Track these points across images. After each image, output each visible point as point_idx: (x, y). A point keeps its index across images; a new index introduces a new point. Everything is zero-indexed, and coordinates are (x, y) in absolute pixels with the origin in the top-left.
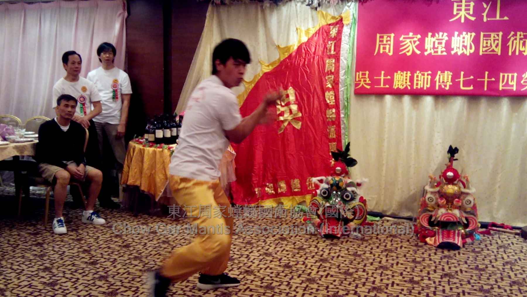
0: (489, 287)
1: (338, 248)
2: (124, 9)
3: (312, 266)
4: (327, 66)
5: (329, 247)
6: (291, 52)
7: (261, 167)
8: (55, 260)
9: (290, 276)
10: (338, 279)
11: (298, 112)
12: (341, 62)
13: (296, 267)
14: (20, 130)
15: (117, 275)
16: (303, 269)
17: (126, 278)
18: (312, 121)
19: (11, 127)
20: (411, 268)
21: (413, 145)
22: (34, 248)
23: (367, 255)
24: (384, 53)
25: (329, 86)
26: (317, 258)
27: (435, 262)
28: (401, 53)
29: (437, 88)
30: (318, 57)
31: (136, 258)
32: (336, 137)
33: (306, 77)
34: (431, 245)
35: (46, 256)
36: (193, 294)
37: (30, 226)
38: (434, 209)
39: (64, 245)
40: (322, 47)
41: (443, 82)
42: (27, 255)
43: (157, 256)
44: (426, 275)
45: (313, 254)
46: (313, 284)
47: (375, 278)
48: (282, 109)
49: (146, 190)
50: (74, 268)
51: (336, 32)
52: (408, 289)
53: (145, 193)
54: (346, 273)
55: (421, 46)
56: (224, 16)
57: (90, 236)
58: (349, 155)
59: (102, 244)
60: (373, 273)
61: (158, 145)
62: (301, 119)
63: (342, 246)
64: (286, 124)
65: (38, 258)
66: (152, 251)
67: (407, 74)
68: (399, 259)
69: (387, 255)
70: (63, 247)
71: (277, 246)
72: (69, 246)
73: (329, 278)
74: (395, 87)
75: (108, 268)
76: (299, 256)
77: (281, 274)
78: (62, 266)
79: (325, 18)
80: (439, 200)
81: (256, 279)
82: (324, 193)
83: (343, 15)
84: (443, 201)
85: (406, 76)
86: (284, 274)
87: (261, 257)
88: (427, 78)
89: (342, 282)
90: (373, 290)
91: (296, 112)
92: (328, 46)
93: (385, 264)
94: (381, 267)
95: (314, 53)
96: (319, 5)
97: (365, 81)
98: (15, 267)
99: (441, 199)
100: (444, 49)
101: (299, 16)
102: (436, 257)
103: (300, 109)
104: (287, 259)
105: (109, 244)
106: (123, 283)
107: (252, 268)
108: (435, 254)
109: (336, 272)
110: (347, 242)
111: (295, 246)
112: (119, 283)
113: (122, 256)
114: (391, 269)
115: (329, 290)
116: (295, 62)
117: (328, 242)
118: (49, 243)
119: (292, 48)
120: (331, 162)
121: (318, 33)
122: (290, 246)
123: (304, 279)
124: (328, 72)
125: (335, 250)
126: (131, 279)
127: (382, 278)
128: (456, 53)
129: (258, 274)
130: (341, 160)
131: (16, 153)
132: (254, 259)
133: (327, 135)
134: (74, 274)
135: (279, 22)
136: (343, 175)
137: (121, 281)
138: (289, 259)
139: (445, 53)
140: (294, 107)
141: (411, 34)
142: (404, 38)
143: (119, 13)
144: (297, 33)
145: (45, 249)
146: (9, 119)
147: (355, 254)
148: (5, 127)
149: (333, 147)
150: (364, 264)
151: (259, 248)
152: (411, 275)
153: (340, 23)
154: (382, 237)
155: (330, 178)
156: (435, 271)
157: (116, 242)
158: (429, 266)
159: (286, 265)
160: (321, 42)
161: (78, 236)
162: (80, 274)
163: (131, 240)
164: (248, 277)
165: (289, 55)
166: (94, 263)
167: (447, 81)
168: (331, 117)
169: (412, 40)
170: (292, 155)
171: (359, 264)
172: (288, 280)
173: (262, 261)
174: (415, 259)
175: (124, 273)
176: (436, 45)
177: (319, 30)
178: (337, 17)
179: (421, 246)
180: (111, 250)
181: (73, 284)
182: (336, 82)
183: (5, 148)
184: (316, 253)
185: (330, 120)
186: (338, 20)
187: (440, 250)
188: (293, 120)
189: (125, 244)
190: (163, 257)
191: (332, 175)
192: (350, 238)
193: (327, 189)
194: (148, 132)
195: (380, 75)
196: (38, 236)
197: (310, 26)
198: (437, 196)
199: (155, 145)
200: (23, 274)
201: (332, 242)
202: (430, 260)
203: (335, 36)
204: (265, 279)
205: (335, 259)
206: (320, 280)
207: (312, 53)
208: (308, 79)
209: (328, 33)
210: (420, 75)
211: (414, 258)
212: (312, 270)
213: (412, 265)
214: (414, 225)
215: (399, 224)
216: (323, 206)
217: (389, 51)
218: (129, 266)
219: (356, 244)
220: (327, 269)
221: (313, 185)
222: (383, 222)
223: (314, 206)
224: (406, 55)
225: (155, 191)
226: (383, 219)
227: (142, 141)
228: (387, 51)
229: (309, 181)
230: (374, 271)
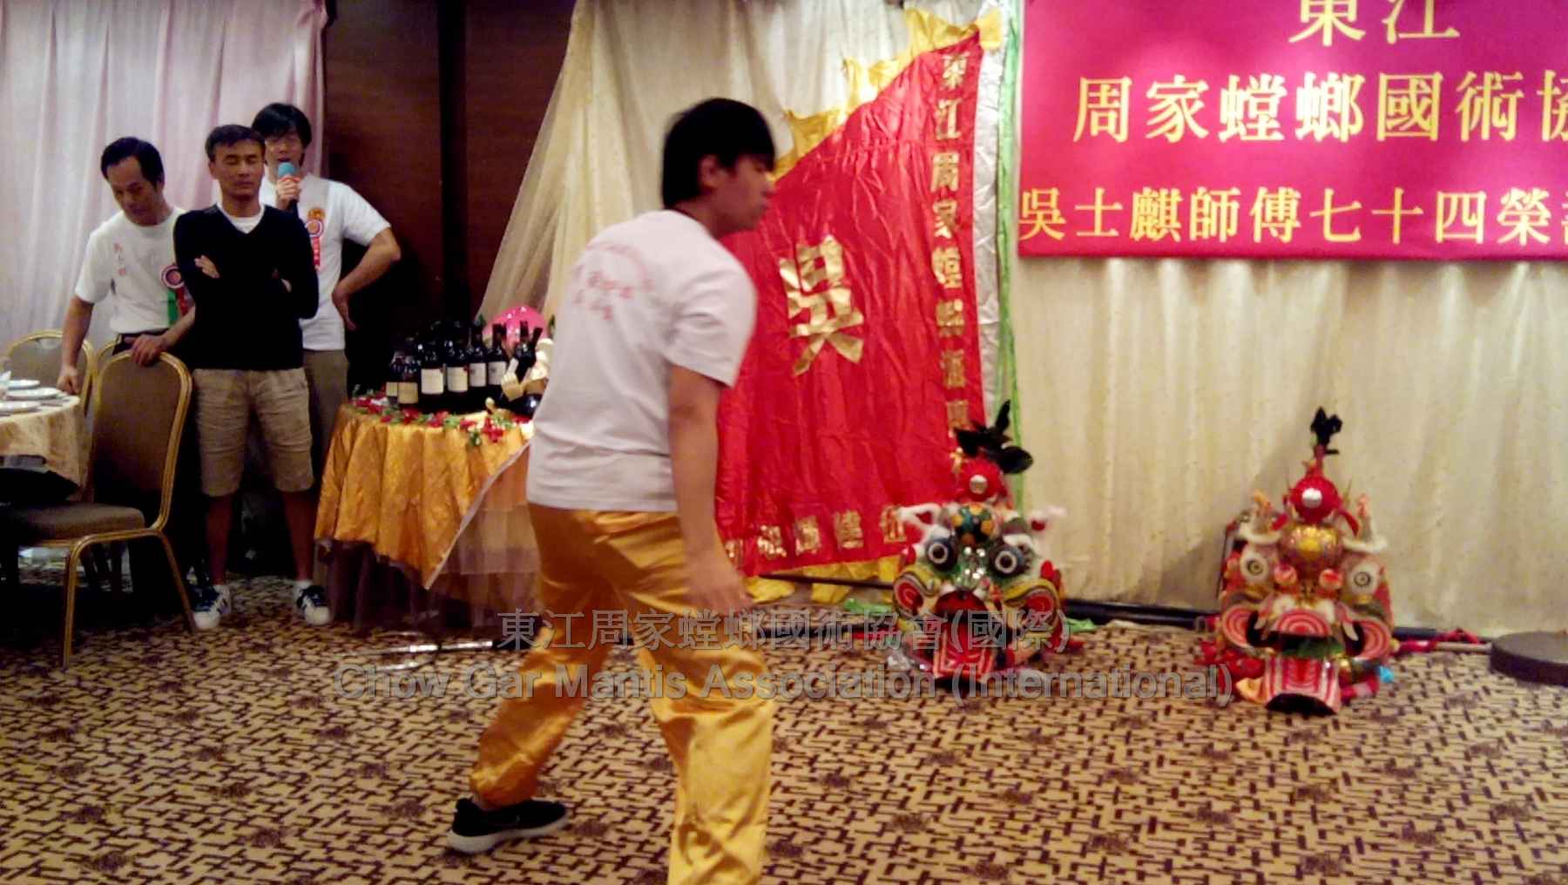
0: (1432, 825)
1: (983, 719)
2: (318, 1)
3: (908, 777)
4: (936, 172)
5: (957, 717)
6: (827, 134)
7: (745, 477)
8: (113, 783)
9: (847, 812)
10: (988, 817)
11: (852, 310)
12: (977, 162)
13: (860, 783)
15: (312, 825)
16: (884, 787)
17: (340, 836)
18: (894, 337)
20: (1200, 773)
21: (1194, 406)
22: (45, 746)
23: (1071, 737)
24: (1104, 135)
25: (944, 232)
26: (923, 750)
27: (1269, 754)
28: (1151, 135)
29: (1257, 237)
30: (908, 147)
31: (368, 770)
32: (967, 386)
33: (874, 207)
34: (1251, 701)
35: (84, 771)
36: (554, 878)
37: (31, 675)
38: (1265, 594)
39: (140, 736)
40: (920, 116)
41: (1275, 219)
42: (24, 769)
43: (435, 762)
44: (1246, 793)
45: (911, 739)
46: (916, 833)
47: (1100, 808)
48: (805, 303)
49: (394, 555)
50: (176, 807)
51: (962, 72)
52: (1197, 840)
53: (391, 564)
54: (1014, 796)
55: (1209, 115)
56: (625, 23)
57: (220, 703)
58: (1006, 439)
59: (260, 729)
60: (1091, 794)
61: (430, 417)
62: (860, 330)
63: (994, 711)
64: (816, 347)
65: (59, 780)
66: (416, 745)
67: (1169, 196)
68: (1164, 746)
69: (1128, 736)
70: (136, 740)
71: (801, 718)
72: (155, 737)
73: (962, 812)
74: (1136, 235)
75: (281, 804)
76: (870, 746)
77: (819, 805)
78: (136, 803)
79: (929, 30)
80: (1277, 571)
82: (938, 553)
83: (981, 23)
84: (1288, 574)
85: (1168, 204)
86: (827, 806)
88: (1229, 210)
89: (1002, 825)
90: (1094, 845)
91: (848, 311)
92: (938, 114)
93: (1124, 764)
94: (1114, 774)
95: (898, 135)
97: (1048, 217)
99: (1285, 569)
100: (1275, 124)
101: (850, 24)
102: (1271, 737)
103: (858, 302)
104: (835, 759)
105: (284, 726)
106: (331, 850)
108: (1268, 728)
109: (981, 794)
110: (1007, 699)
111: (854, 716)
112: (319, 853)
114: (1144, 778)
115: (965, 849)
116: (841, 161)
117: (952, 701)
118: (93, 728)
119: (830, 119)
120: (953, 460)
121: (907, 74)
122: (840, 717)
123: (887, 819)
124: (939, 192)
125: (976, 724)
126: (357, 839)
127: (1120, 806)
128: (1311, 135)
130: (986, 456)
133: (938, 378)
134: (177, 825)
135: (792, 42)
136: (992, 499)
137: (325, 845)
138: (841, 757)
139: (1277, 136)
140: (841, 297)
141: (1179, 81)
142: (1160, 91)
143: (300, 14)
144: (846, 75)
145: (80, 750)
147: (1035, 737)
149: (958, 415)
150: (1061, 766)
152: (1202, 794)
153: (971, 45)
155: (953, 508)
156: (1271, 782)
157: (303, 720)
158: (1253, 766)
159: (829, 776)
160: (917, 100)
161: (181, 704)
162: (195, 825)
163: (352, 713)
165: (822, 139)
166: (237, 791)
167: (1287, 218)
168: (949, 324)
169: (1183, 97)
170: (836, 440)
171: (1048, 765)
172: (840, 823)
174: (1211, 745)
175: (333, 820)
176: (1253, 112)
177: (912, 65)
178: (963, 29)
179: (1225, 707)
180: (288, 748)
181: (173, 858)
182: (964, 219)
184: (920, 736)
185: (948, 335)
186: (966, 37)
187: (1279, 717)
188: (840, 336)
189: (331, 726)
190: (452, 764)
191: (958, 499)
193: (946, 542)
194: (397, 378)
195: (1093, 202)
196: (57, 707)
197: (885, 52)
198: (1274, 557)
199: (421, 418)
200: (13, 832)
201: (963, 702)
202: (1255, 746)
203: (957, 86)
205: (977, 751)
206: (937, 819)
207: (890, 136)
208: (880, 211)
209: (937, 77)
210: (1207, 199)
211: (1207, 741)
212: (911, 790)
213: (1204, 763)
214: (1200, 642)
215: (1156, 639)
216: (934, 592)
217: (1118, 130)
218: (347, 796)
219: (1034, 705)
220: (955, 784)
221: (901, 529)
222: (1109, 636)
223: (909, 594)
224: (1166, 140)
225: (420, 558)
226: (1109, 625)
227: (377, 403)
228: (1111, 128)
229: (889, 516)
230: (1093, 788)
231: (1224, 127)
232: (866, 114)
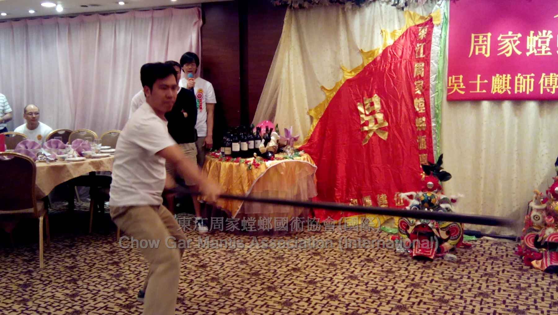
1: (431, 271)
2: (199, 18)
3: (402, 291)
4: (416, 70)
5: (421, 270)
6: (375, 57)
7: (345, 181)
8: (131, 280)
9: (379, 303)
10: (431, 307)
11: (384, 121)
12: (431, 66)
13: (384, 293)
14: (96, 144)
15: (194, 297)
16: (393, 295)
17: (203, 301)
18: (400, 132)
19: (87, 142)
20: (515, 295)
21: (515, 156)
22: (110, 267)
23: (465, 279)
24: (480, 54)
25: (419, 92)
26: (408, 282)
27: (542, 289)
28: (499, 54)
29: (542, 92)
30: (405, 61)
31: (213, 279)
32: (427, 148)
33: (392, 84)
34: (537, 269)
35: (122, 276)
37: (107, 243)
38: (541, 228)
39: (140, 265)
40: (410, 50)
41: (549, 85)
42: (103, 275)
43: (235, 278)
44: (533, 303)
45: (404, 278)
46: (404, 312)
47: (474, 306)
48: (366, 119)
49: (222, 206)
51: (426, 33)
53: (222, 210)
54: (442, 300)
55: (522, 46)
56: (303, 20)
58: (442, 168)
60: (472, 301)
61: (235, 159)
62: (387, 128)
63: (435, 269)
64: (371, 134)
65: (114, 279)
66: (229, 272)
67: (506, 77)
68: (501, 284)
69: (487, 280)
70: (139, 266)
71: (363, 268)
72: (145, 265)
73: (422, 305)
74: (493, 92)
75: (184, 289)
76: (388, 279)
77: (368, 300)
78: (138, 287)
79: (413, 18)
80: (546, 218)
81: (341, 305)
83: (432, 15)
84: (551, 219)
85: (506, 80)
86: (371, 300)
87: (346, 281)
88: (530, 82)
89: (436, 311)
91: (382, 121)
92: (417, 49)
93: (485, 290)
94: (481, 294)
95: (401, 57)
96: (406, 4)
97: (458, 86)
98: (91, 288)
99: (549, 218)
100: (548, 49)
101: (384, 17)
102: (544, 282)
103: (386, 118)
104: (375, 283)
105: (186, 263)
106: (200, 306)
107: (336, 292)
108: (543, 279)
109: (429, 299)
110: (441, 264)
111: (383, 268)
112: (196, 307)
113: (199, 277)
114: (492, 296)
116: (380, 67)
117: (420, 264)
118: (125, 262)
119: (376, 52)
120: (422, 176)
121: (404, 35)
122: (378, 269)
123: (393, 306)
124: (417, 77)
125: (428, 273)
126: (208, 303)
127: (482, 306)
129: (343, 300)
130: (433, 174)
131: (93, 169)
132: (338, 282)
133: (416, 146)
135: (362, 25)
136: (436, 191)
137: (198, 304)
138: (377, 283)
139: (549, 54)
140: (380, 116)
141: (510, 33)
142: (502, 38)
143: (194, 21)
144: (382, 35)
145: (121, 269)
146: (85, 133)
147: (451, 279)
148: (81, 142)
149: (424, 159)
150: (461, 290)
151: (344, 270)
152: (515, 303)
153: (429, 23)
154: (481, 259)
155: (421, 194)
156: (543, 299)
157: (193, 261)
158: (536, 293)
159: (373, 289)
160: (409, 44)
163: (208, 260)
164: (332, 303)
165: (373, 59)
167: (553, 85)
168: (420, 126)
169: (512, 40)
170: (378, 168)
171: (455, 289)
172: (376, 307)
173: (347, 284)
174: (520, 285)
175: (201, 296)
176: (540, 45)
177: (407, 31)
178: (426, 17)
179: (526, 270)
180: (187, 271)
182: (426, 87)
183: (81, 164)
184: (407, 277)
185: (420, 130)
186: (427, 20)
187: (548, 275)
188: (379, 130)
189: (201, 264)
190: (240, 279)
191: (423, 190)
192: (445, 260)
193: (418, 206)
194: (224, 146)
195: (476, 80)
196: (114, 254)
197: (397, 27)
198: (544, 213)
199: (232, 159)
200: (99, 295)
201: (425, 265)
202: (537, 286)
203: (424, 38)
204: (351, 305)
205: (428, 284)
206: (412, 307)
207: (398, 57)
208: (394, 85)
209: (416, 34)
210: (521, 78)
211: (518, 283)
212: (403, 296)
213: (517, 291)
214: (518, 246)
215: (500, 244)
216: (413, 224)
217: (486, 53)
218: (206, 288)
219: (451, 267)
220: (419, 295)
221: (402, 201)
222: (482, 243)
223: (404, 225)
224: (505, 56)
225: (232, 208)
226: (482, 238)
227: (218, 154)
228: (483, 52)
229: (397, 196)
230: (472, 299)
231: (528, 51)
232: (389, 50)
